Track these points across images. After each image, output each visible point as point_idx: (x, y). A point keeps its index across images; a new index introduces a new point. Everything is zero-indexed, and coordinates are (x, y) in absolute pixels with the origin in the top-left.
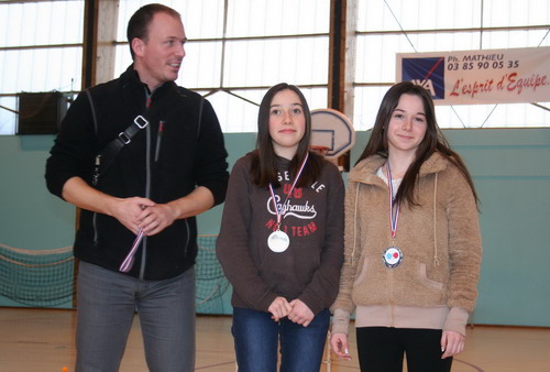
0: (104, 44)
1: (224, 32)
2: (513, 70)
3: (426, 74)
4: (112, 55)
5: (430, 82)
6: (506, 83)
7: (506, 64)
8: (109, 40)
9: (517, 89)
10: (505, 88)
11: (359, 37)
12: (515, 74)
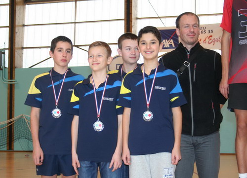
0: (19, 26)
1: (75, 19)
2: (210, 34)
3: (170, 37)
4: (23, 31)
5: (172, 41)
6: (207, 40)
7: (207, 31)
8: (21, 24)
9: (212, 43)
10: (207, 43)
11: (138, 20)
12: (211, 36)
